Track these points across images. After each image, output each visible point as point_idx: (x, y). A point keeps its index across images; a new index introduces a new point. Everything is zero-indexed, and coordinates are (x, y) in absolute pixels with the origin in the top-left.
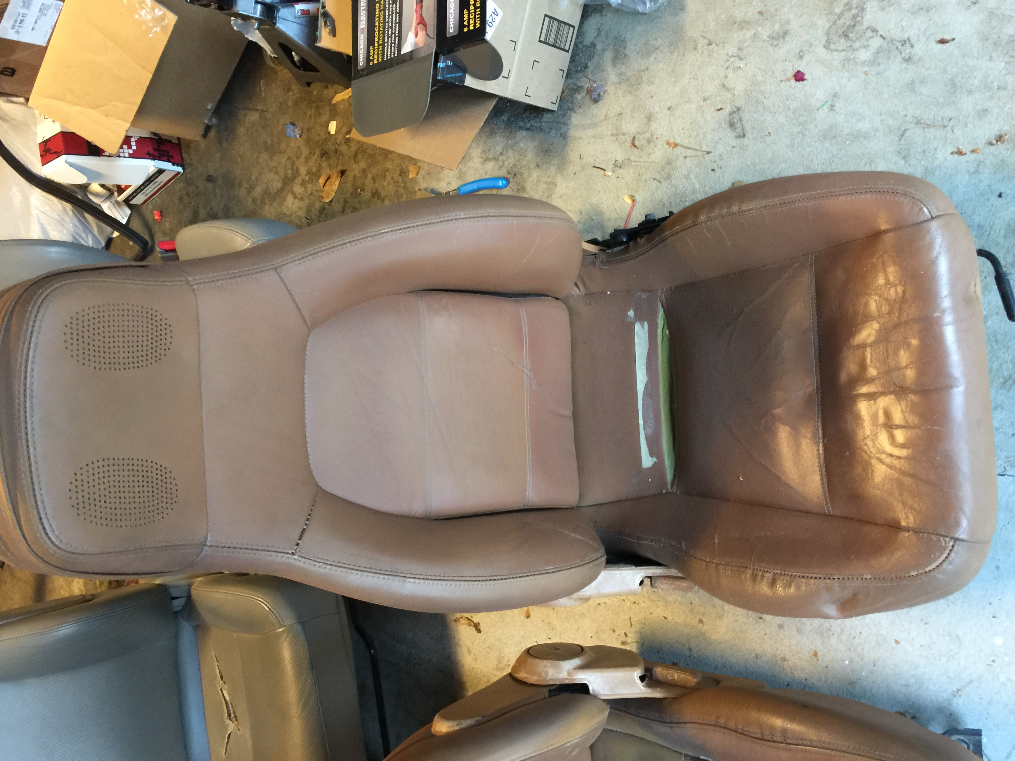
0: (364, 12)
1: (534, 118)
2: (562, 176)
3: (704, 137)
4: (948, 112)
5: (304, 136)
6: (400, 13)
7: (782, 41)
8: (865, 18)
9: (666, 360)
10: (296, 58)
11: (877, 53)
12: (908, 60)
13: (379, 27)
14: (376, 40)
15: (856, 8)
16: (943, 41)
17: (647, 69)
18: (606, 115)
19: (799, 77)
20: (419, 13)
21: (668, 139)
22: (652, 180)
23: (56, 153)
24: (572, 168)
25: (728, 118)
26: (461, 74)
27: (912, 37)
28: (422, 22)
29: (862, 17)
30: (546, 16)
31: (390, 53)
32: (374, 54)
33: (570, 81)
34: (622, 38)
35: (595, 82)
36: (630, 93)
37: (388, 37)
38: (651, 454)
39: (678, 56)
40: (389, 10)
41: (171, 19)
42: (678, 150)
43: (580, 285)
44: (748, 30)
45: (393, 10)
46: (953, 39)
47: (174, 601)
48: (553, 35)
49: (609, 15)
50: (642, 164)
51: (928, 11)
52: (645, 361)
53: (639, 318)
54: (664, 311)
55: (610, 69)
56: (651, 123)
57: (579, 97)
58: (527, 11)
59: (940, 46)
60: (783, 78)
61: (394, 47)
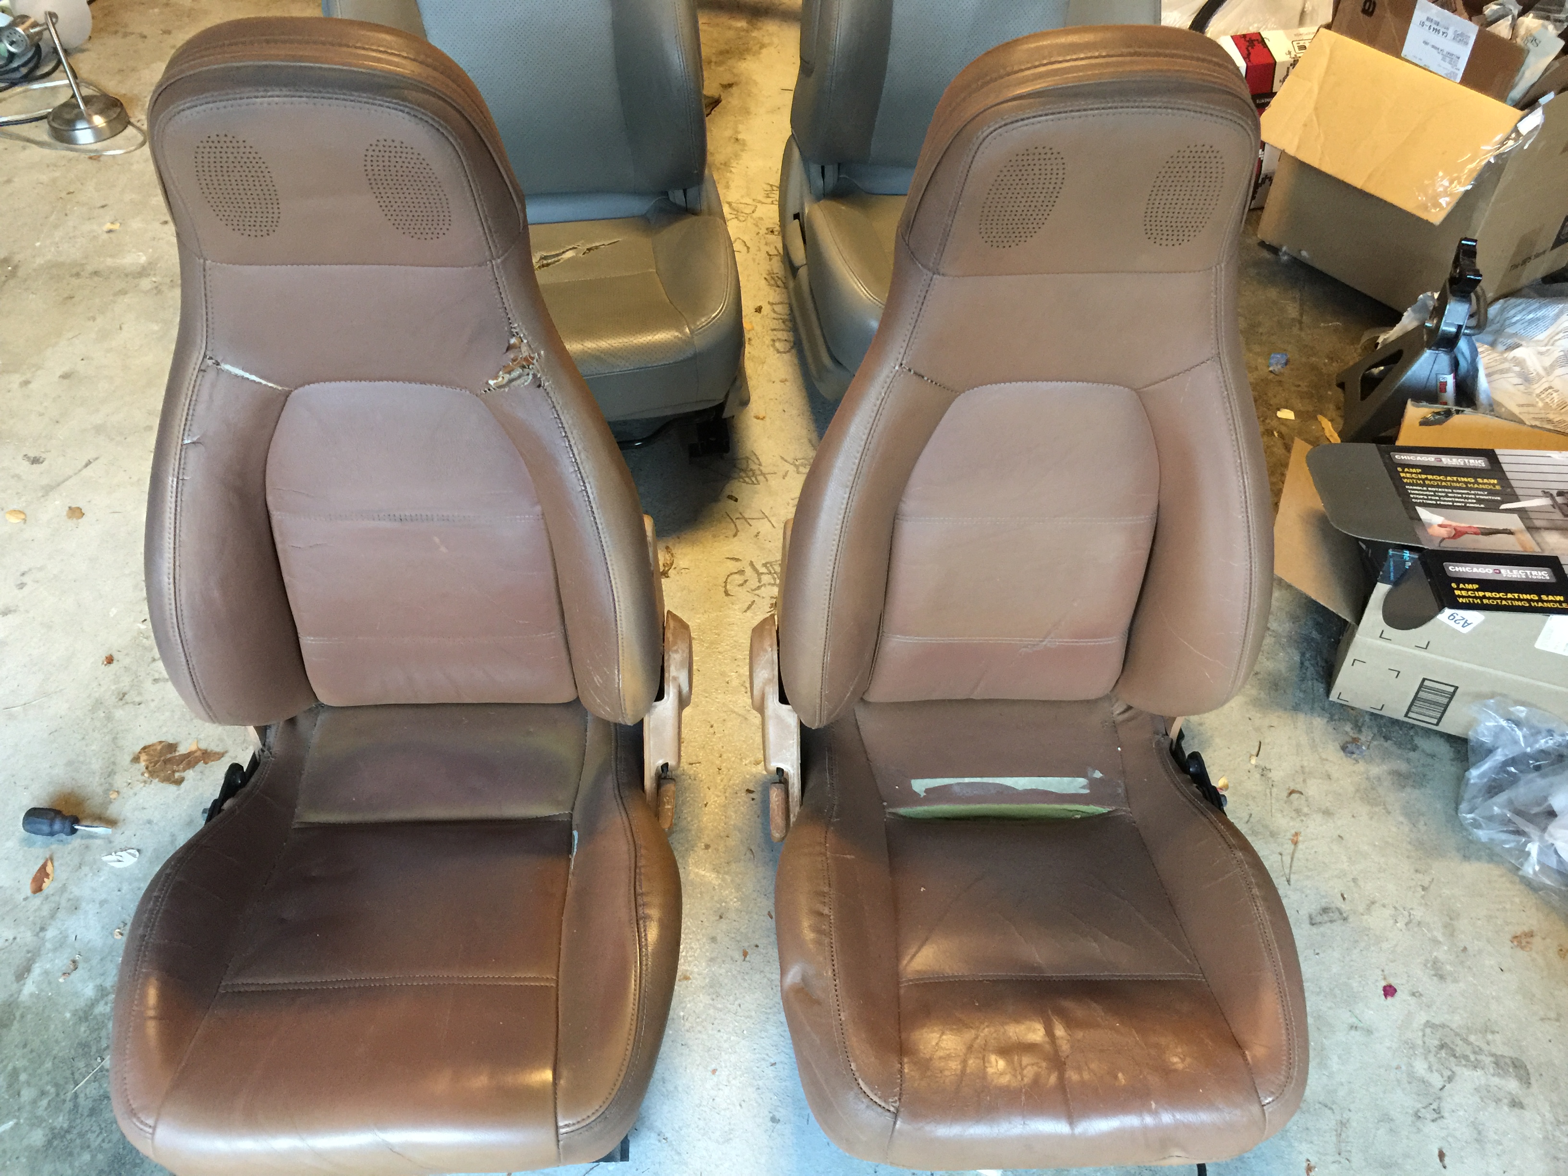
0: (1462, 464)
1: (1318, 672)
2: (1246, 702)
3: (1308, 877)
4: (1357, 1159)
5: (1272, 376)
6: (1465, 508)
7: (1433, 972)
8: (1464, 1069)
9: (1043, 813)
10: (1376, 371)
11: (1423, 1082)
12: (1417, 1116)
13: (1445, 481)
14: (1430, 477)
15: (1476, 1060)
16: (1441, 1155)
17: (1389, 813)
18: (1327, 760)
19: (1389, 991)
20: (1469, 530)
21: (1303, 834)
22: (1249, 812)
23: (1249, 54)
24: (1257, 716)
25: (1333, 906)
26: (1392, 578)
27: (1445, 1121)
28: (1458, 533)
29: (1465, 1066)
30: (1457, 688)
31: (1416, 493)
32: (1412, 473)
33: (1367, 718)
34: (1424, 783)
35: (1368, 748)
36: (1357, 791)
37: (1435, 492)
38: (927, 791)
39: (1407, 850)
40: (1468, 494)
41: (1436, 217)
42: (1290, 847)
43: (1126, 715)
44: (1444, 934)
45: (1468, 498)
46: (1445, 1167)
47: (681, 191)
48: (1431, 697)
49: (1453, 769)
50: (1269, 802)
51: (1477, 1140)
52: (1041, 788)
53: (1093, 784)
54: (1104, 814)
55: (1385, 767)
56: (1321, 814)
57: (1348, 728)
58: (1465, 665)
59: (1436, 1152)
60: (1386, 973)
61: (1423, 499)
